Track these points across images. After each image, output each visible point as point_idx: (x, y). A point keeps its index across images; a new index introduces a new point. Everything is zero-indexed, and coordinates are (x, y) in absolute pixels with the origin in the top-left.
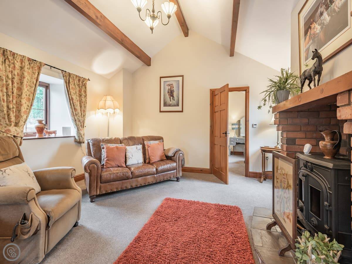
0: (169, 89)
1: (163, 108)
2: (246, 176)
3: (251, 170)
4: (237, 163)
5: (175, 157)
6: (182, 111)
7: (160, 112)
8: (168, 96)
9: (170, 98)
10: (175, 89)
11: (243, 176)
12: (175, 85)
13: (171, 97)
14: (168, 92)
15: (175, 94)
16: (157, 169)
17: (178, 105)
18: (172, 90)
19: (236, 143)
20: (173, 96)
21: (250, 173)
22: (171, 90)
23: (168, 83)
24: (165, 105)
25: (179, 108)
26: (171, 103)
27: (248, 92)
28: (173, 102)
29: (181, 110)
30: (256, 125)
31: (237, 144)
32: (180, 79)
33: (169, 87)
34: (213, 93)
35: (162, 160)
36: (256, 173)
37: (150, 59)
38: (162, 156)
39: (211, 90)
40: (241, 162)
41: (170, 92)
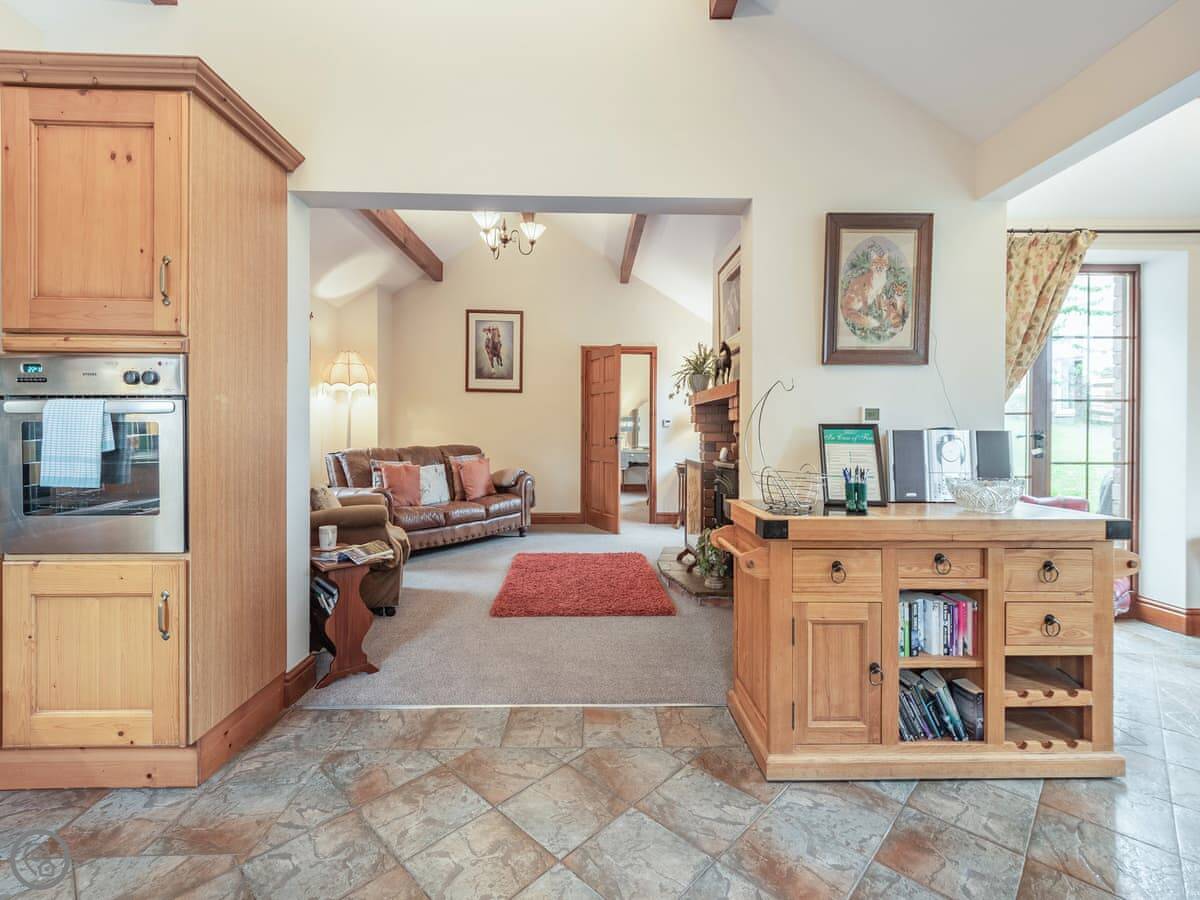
0: (488, 339)
1: (475, 383)
2: (652, 521)
3: (660, 509)
4: (632, 505)
5: (518, 487)
6: (520, 391)
7: (468, 390)
8: (485, 355)
9: (492, 360)
10: (503, 340)
11: (644, 521)
12: (503, 331)
13: (495, 359)
14: (487, 346)
15: (503, 352)
16: (487, 510)
17: (510, 377)
18: (496, 341)
19: (630, 463)
20: (498, 356)
21: (658, 515)
22: (493, 342)
23: (487, 326)
24: (480, 374)
25: (514, 384)
26: (493, 370)
27: (656, 358)
28: (496, 369)
29: (518, 388)
30: (668, 422)
31: (632, 465)
32: (516, 318)
33: (490, 336)
34: (588, 355)
35: (489, 494)
36: (669, 515)
37: (440, 266)
38: (488, 488)
39: (583, 348)
40: (640, 503)
41: (490, 345)
